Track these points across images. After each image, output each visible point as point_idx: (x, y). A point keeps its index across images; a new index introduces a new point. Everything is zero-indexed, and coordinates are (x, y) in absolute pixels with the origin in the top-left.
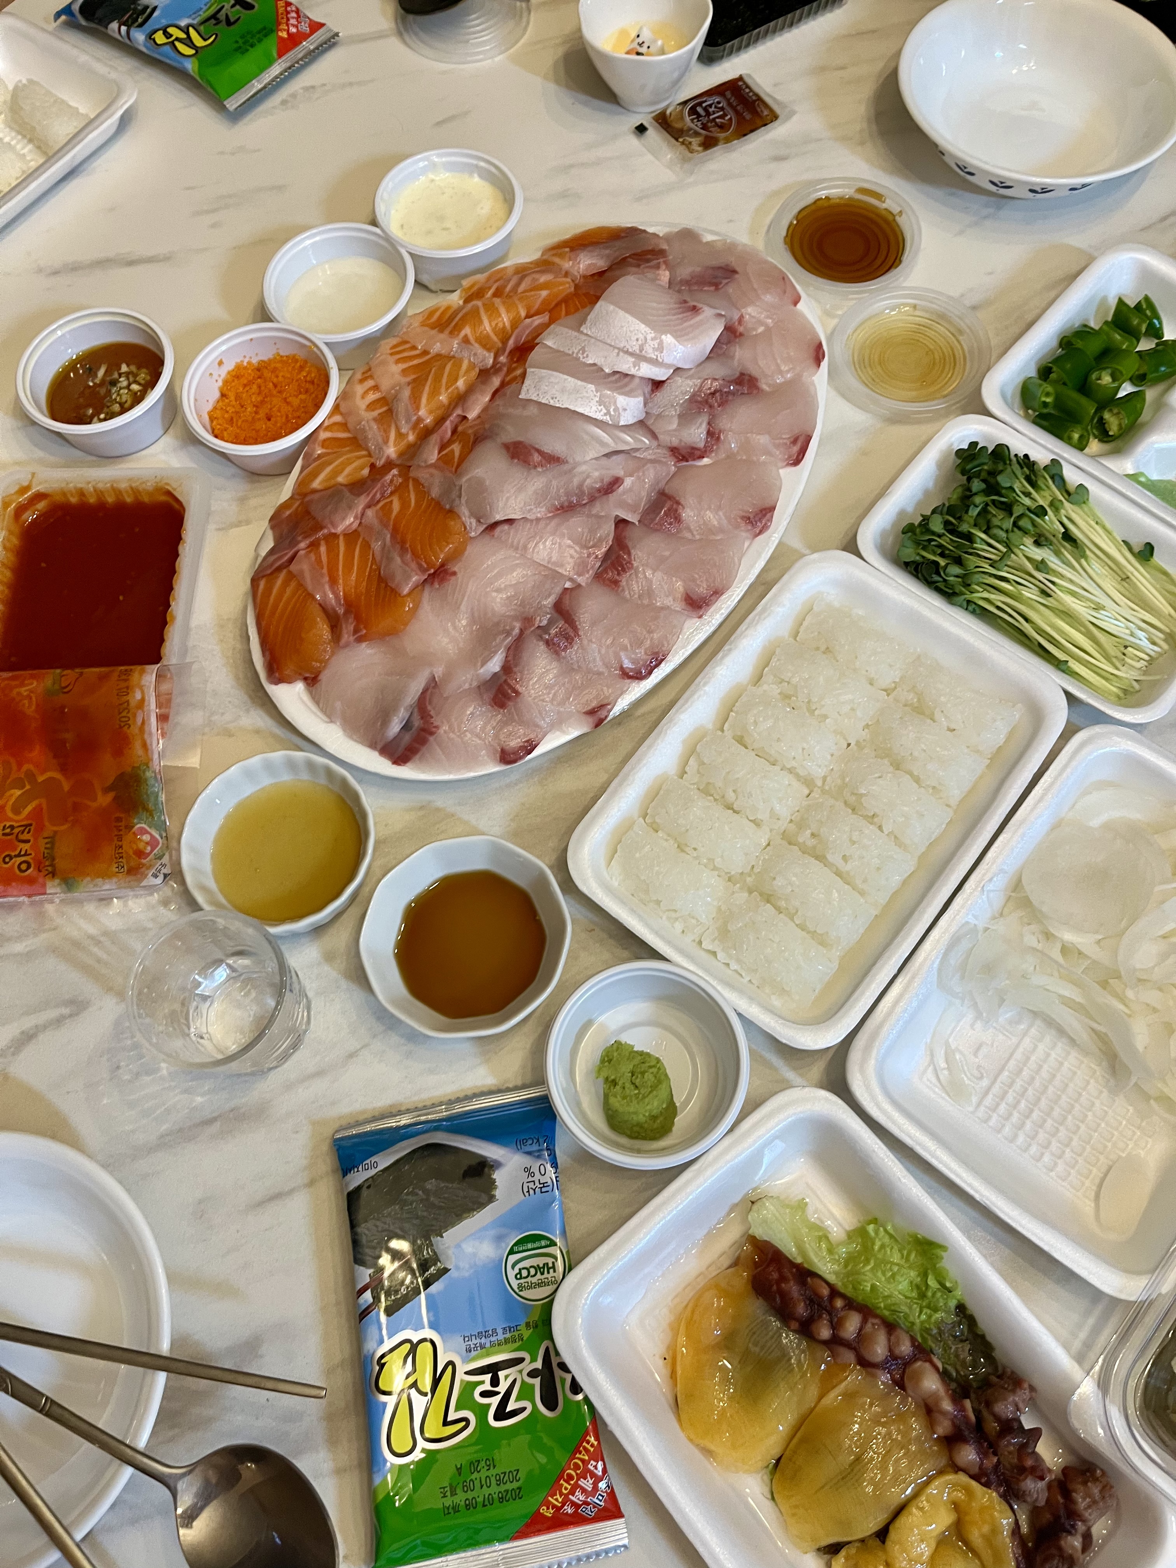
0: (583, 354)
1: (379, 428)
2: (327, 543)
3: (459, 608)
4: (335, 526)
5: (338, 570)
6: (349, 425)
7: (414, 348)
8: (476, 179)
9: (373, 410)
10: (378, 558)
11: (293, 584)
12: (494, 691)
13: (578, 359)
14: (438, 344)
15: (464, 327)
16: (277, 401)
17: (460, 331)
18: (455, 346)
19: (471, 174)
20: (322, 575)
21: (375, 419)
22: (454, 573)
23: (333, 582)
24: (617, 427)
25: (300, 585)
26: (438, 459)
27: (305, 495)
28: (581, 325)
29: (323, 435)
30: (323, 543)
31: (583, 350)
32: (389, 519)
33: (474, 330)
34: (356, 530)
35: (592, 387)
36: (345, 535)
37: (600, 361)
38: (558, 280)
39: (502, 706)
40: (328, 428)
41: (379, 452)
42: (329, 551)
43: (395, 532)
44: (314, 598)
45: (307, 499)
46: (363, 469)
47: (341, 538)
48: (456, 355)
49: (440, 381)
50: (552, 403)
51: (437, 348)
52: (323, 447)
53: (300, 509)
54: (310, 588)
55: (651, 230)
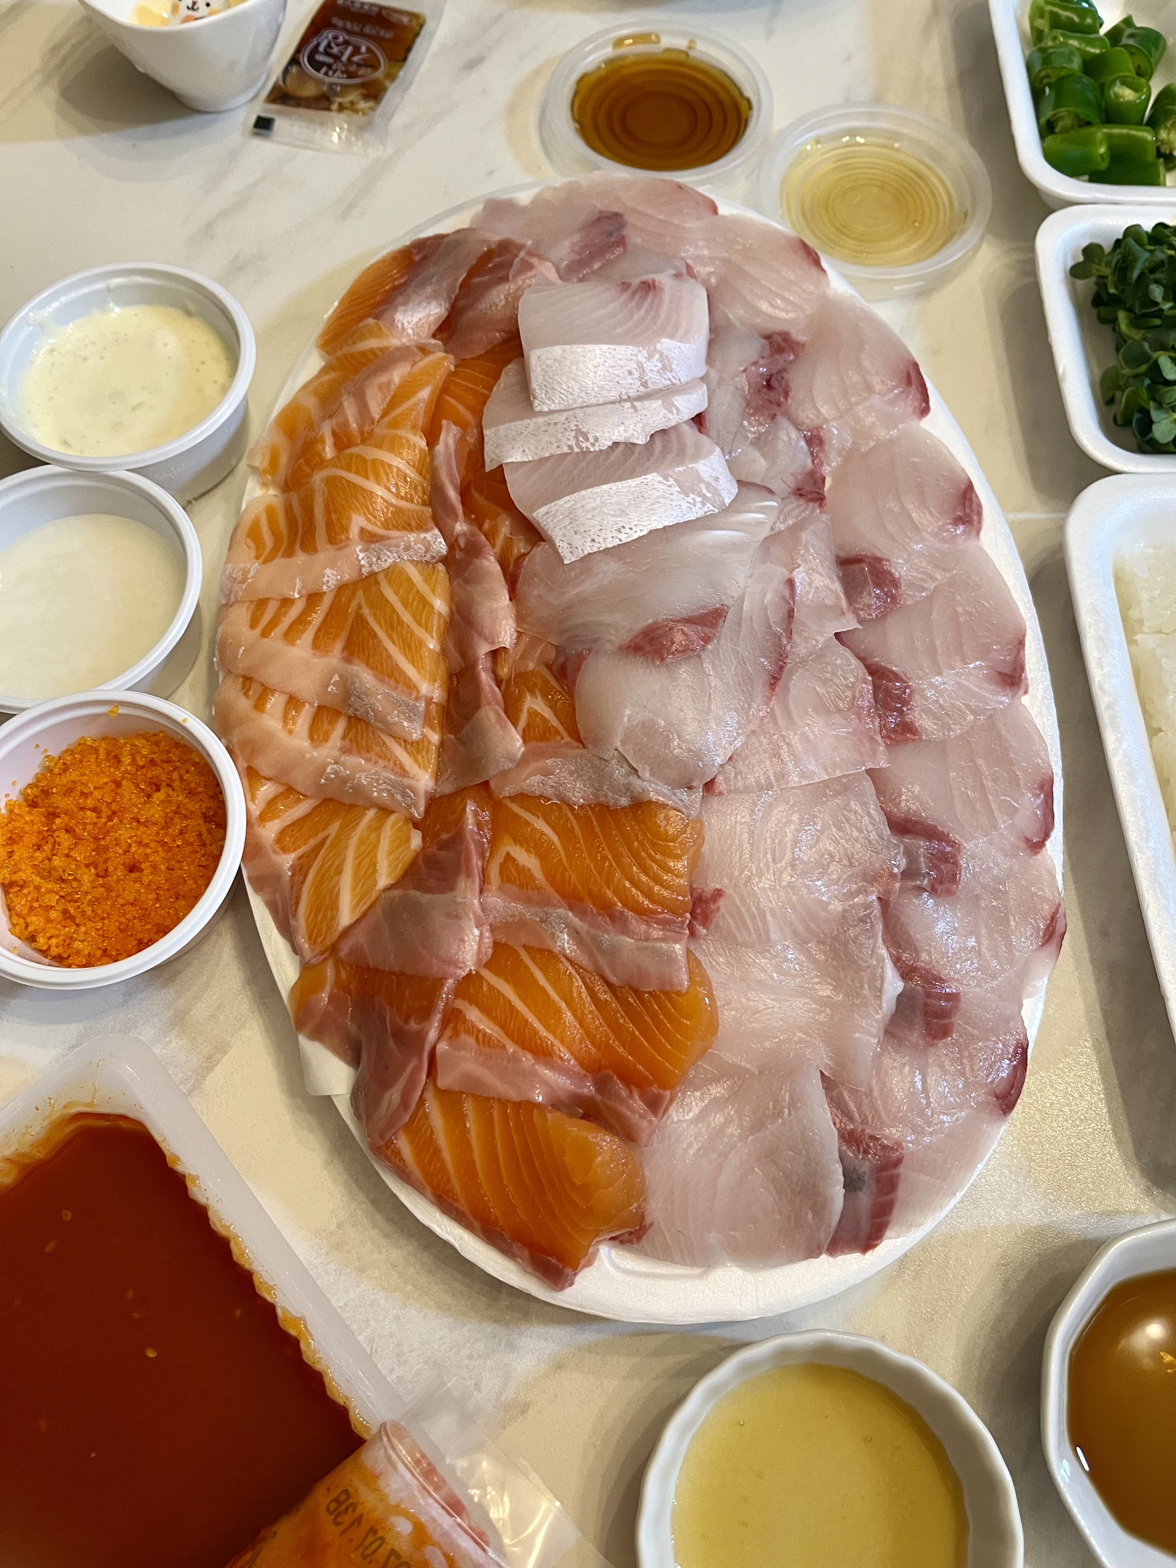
0: (587, 440)
1: (367, 760)
2: (473, 1001)
3: (769, 939)
4: (453, 962)
5: (535, 1032)
6: (300, 788)
7: (287, 602)
8: (116, 311)
9: (326, 739)
10: (584, 961)
11: (469, 1107)
12: (919, 1019)
13: (585, 453)
14: (328, 572)
15: (349, 519)
16: (125, 834)
17: (346, 530)
18: (361, 556)
19: (103, 307)
20: (514, 1058)
21: (344, 751)
22: (718, 894)
23: (543, 1053)
24: (727, 510)
25: (484, 1102)
26: (525, 740)
27: (334, 949)
28: (530, 405)
29: (270, 831)
30: (461, 1004)
31: (580, 433)
32: (539, 889)
33: (370, 514)
34: (496, 944)
35: (653, 477)
36: (487, 966)
37: (619, 435)
38: (421, 364)
39: (945, 1032)
40: (264, 817)
41: (404, 795)
42: (487, 1011)
43: (573, 901)
44: (532, 1105)
45: (344, 951)
46: (408, 840)
47: (486, 974)
48: (376, 569)
49: (400, 622)
50: (625, 538)
51: (331, 578)
52: (285, 850)
53: (344, 975)
54: (513, 1095)
55: (446, 227)
